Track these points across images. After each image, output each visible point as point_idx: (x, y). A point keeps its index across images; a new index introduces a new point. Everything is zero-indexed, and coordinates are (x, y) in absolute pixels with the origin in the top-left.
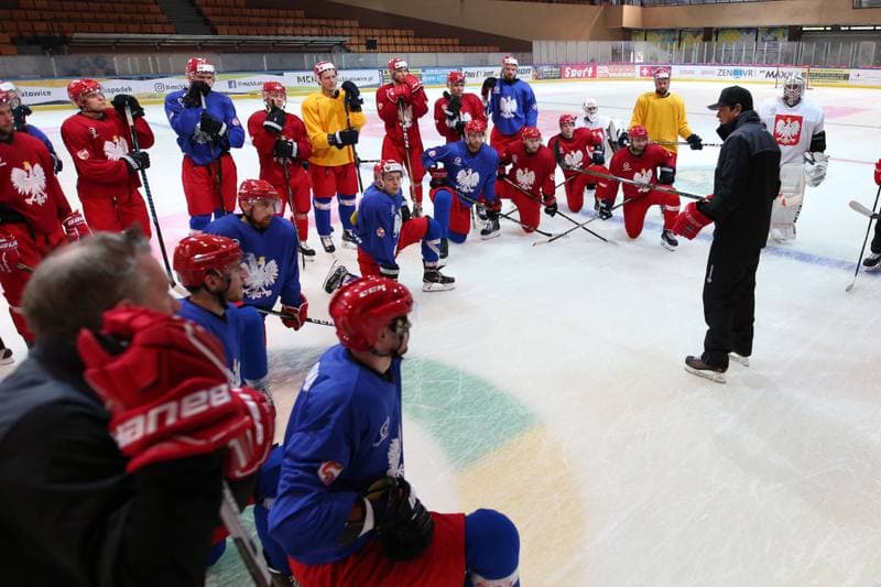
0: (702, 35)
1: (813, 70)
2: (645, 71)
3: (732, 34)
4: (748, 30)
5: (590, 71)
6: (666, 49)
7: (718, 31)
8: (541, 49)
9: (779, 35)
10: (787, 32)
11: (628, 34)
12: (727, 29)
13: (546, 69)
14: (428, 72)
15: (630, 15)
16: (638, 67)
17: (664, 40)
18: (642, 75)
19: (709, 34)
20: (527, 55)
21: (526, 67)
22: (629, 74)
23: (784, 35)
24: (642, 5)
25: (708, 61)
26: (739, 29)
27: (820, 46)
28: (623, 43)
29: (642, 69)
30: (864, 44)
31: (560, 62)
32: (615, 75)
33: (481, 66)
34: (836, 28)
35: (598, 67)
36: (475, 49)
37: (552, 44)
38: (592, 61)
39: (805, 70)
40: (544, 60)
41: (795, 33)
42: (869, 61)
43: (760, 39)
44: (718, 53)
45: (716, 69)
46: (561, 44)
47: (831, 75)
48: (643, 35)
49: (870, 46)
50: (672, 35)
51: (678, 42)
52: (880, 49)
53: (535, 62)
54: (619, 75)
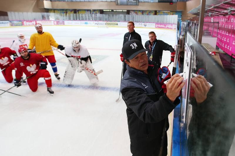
0: (73, 12)
1: (109, 22)
2: (56, 23)
3: (83, 11)
4: (88, 10)
5: (34, 23)
7: (78, 10)
8: (11, 15)
10: (99, 11)
13: (15, 22)
15: (47, 4)
17: (61, 13)
18: (54, 24)
19: (75, 11)
20: (6, 17)
22: (50, 24)
23: (98, 12)
24: (51, 1)
25: (76, 19)
26: (85, 10)
27: (109, 16)
28: (46, 13)
29: (54, 22)
31: (21, 20)
34: (112, 11)
35: (37, 21)
38: (35, 19)
39: (106, 22)
40: (14, 19)
41: (102, 12)
42: (122, 20)
43: (92, 13)
44: (79, 17)
45: (79, 22)
47: (113, 24)
48: (53, 11)
49: (122, 16)
50: (63, 11)
51: (65, 13)
52: (125, 17)
53: (10, 19)
54: (46, 24)
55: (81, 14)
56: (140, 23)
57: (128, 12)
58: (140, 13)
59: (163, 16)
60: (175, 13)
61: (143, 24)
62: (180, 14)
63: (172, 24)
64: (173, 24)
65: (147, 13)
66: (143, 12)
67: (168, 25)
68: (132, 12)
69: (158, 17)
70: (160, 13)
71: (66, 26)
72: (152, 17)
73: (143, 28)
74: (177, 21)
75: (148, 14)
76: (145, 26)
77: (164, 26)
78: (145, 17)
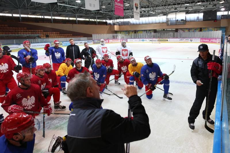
0: (134, 32)
1: (160, 39)
3: (141, 32)
4: (145, 31)
5: (108, 41)
6: (126, 35)
7: (138, 31)
8: (94, 36)
9: (152, 31)
10: (153, 31)
11: (116, 32)
12: (140, 30)
13: (96, 41)
14: (64, 43)
15: (116, 28)
16: (119, 40)
17: (125, 33)
19: (135, 32)
20: (91, 38)
21: (91, 41)
22: (117, 42)
23: (153, 32)
24: (119, 25)
25: (136, 38)
26: (142, 30)
27: (161, 34)
28: (115, 34)
29: (120, 40)
30: (170, 33)
32: (114, 42)
33: (79, 41)
34: (164, 30)
35: (110, 40)
36: (77, 36)
37: (97, 35)
38: (108, 39)
39: (158, 39)
40: (96, 39)
41: (155, 31)
42: (172, 37)
43: (147, 33)
44: (138, 36)
45: (138, 40)
46: (100, 35)
47: (164, 40)
48: (120, 32)
49: (172, 33)
50: (127, 32)
51: (128, 34)
52: (174, 34)
53: (93, 39)
54: (115, 42)
55: (140, 34)
56: (187, 39)
57: (177, 30)
58: (186, 31)
59: (208, 32)
60: (219, 28)
61: (189, 39)
62: (224, 30)
63: (216, 39)
64: (218, 38)
65: (193, 30)
66: (189, 30)
67: (213, 40)
68: (180, 30)
69: (203, 33)
70: (205, 30)
71: (129, 43)
72: (198, 33)
73: (189, 42)
74: (221, 35)
75: (194, 31)
76: (191, 41)
77: (208, 41)
78: (191, 33)
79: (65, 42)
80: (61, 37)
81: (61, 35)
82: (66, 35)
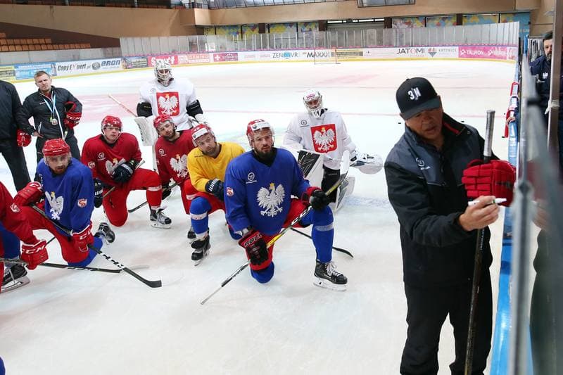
0: (257, 29)
1: (339, 50)
2: (218, 57)
3: (280, 28)
4: (291, 24)
5: (173, 59)
6: (232, 40)
7: (269, 26)
8: (127, 44)
9: (313, 27)
10: (317, 24)
11: (200, 30)
12: (276, 24)
13: (134, 60)
14: (21, 68)
15: (200, 16)
16: (211, 55)
17: (229, 33)
18: (215, 60)
19: (263, 28)
20: (116, 50)
21: (116, 59)
22: (205, 60)
23: (316, 27)
24: (209, 8)
25: (265, 47)
26: (284, 24)
27: (341, 34)
28: (197, 36)
29: (215, 56)
30: (369, 31)
31: (146, 53)
33: (74, 60)
34: (349, 21)
35: (179, 56)
36: (67, 46)
37: (137, 40)
38: (174, 51)
39: (333, 51)
40: (132, 52)
41: (323, 26)
42: (374, 43)
43: (299, 31)
44: (271, 41)
45: (271, 53)
46: (145, 39)
47: (351, 54)
48: (213, 30)
49: (373, 32)
50: (236, 30)
51: (240, 34)
52: (380, 34)
53: (124, 55)
54: (197, 61)
55: (275, 34)
56: (420, 49)
57: (388, 23)
58: (418, 24)
59: (479, 26)
60: (511, 16)
61: (426, 49)
62: (526, 19)
63: (503, 46)
64: (508, 45)
65: (436, 22)
66: (426, 19)
67: (495, 50)
68: (398, 22)
69: (468, 31)
70: (471, 20)
71: (242, 63)
72: (451, 30)
73: (426, 59)
74: (518, 36)
75: (439, 25)
76: (433, 54)
77: (482, 53)
78: (432, 31)
79: (25, 64)
80: (12, 48)
81: (10, 41)
82: (29, 41)
